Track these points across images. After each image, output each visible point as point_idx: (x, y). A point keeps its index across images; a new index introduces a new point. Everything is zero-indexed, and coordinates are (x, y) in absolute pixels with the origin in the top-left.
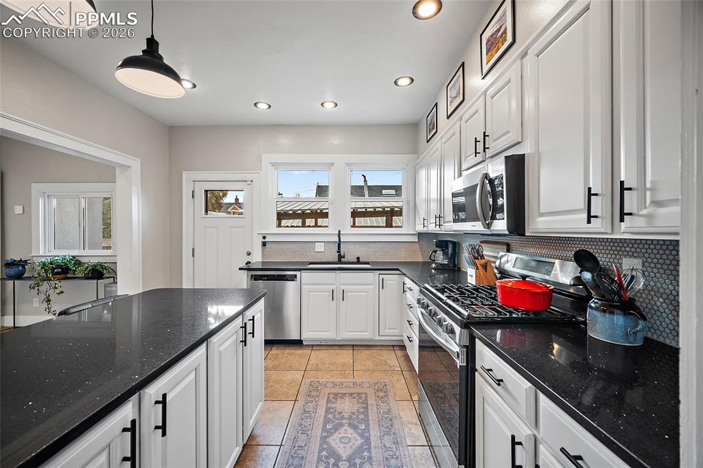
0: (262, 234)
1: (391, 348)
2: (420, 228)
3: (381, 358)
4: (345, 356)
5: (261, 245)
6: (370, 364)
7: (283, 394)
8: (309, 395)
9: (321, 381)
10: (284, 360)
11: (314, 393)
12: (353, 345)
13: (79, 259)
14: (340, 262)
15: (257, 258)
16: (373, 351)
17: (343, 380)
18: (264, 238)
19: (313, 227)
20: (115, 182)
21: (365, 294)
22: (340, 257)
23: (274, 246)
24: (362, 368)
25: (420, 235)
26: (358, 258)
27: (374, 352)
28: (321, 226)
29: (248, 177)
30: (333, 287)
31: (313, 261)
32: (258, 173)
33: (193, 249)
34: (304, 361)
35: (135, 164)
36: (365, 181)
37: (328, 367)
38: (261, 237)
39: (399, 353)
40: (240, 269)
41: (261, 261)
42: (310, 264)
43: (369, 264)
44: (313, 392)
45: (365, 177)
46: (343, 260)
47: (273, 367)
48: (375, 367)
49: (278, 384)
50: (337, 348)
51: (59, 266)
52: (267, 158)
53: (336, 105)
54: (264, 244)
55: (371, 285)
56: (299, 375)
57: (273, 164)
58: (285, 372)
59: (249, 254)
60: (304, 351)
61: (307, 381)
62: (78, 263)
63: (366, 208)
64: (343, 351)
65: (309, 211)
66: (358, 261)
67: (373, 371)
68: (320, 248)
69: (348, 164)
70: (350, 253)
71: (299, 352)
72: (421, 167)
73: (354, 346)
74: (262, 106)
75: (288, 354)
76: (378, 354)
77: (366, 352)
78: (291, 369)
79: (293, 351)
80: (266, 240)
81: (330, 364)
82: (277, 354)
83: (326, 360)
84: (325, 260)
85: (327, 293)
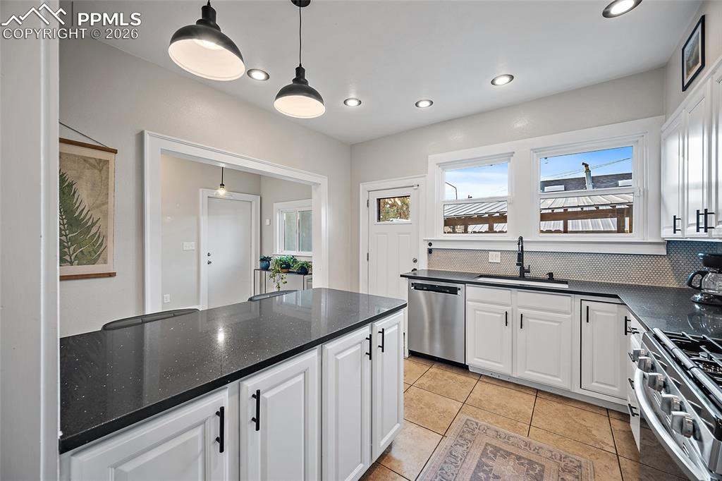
0: (428, 240)
1: (604, 413)
2: (667, 233)
3: (583, 423)
4: (524, 402)
5: (426, 251)
6: (559, 425)
7: (433, 422)
8: (461, 436)
9: (480, 423)
10: (442, 383)
11: (468, 436)
12: (538, 390)
13: (296, 258)
14: (522, 277)
15: (423, 266)
16: (569, 408)
17: (512, 434)
18: (430, 244)
19: (486, 232)
20: (311, 198)
21: (556, 324)
22: (523, 271)
23: (440, 253)
24: (545, 427)
25: (669, 244)
26: (551, 274)
27: (571, 409)
28: (496, 232)
29: (414, 182)
30: (508, 309)
31: (486, 273)
32: (424, 176)
33: (368, 254)
34: (466, 391)
35: (323, 181)
36: (588, 171)
37: (495, 409)
38: (427, 243)
39: (618, 424)
40: (401, 276)
41: (426, 268)
42: (481, 276)
43: (566, 283)
44: (468, 434)
45: (586, 166)
46: (526, 275)
47: (428, 387)
48: (568, 433)
49: (429, 408)
50: (512, 387)
51: (285, 263)
52: (434, 159)
53: (512, 77)
54: (430, 251)
55: (568, 313)
56: (455, 406)
57: (439, 165)
58: (440, 397)
59: (415, 261)
60: (469, 379)
61: (463, 417)
62: (295, 261)
63: (582, 207)
64: (520, 394)
65: (498, 214)
66: (551, 278)
67: (564, 437)
68: (495, 258)
69: (535, 151)
70: (539, 267)
71: (461, 377)
72: (670, 135)
73: (539, 392)
74: (424, 104)
75: (448, 377)
76: (577, 415)
77: (556, 405)
78: (447, 395)
79: (456, 375)
80: (431, 247)
81: (498, 405)
82: (436, 374)
83: (495, 398)
84: (502, 273)
85: (499, 315)
